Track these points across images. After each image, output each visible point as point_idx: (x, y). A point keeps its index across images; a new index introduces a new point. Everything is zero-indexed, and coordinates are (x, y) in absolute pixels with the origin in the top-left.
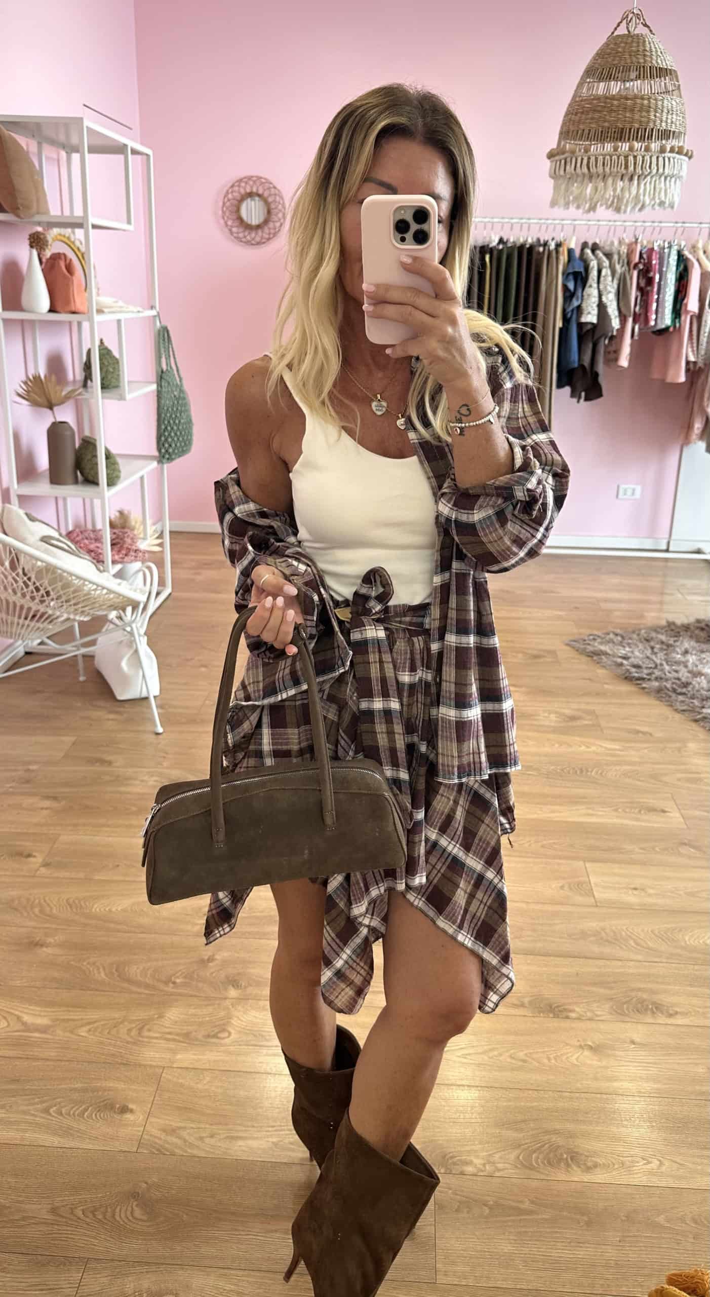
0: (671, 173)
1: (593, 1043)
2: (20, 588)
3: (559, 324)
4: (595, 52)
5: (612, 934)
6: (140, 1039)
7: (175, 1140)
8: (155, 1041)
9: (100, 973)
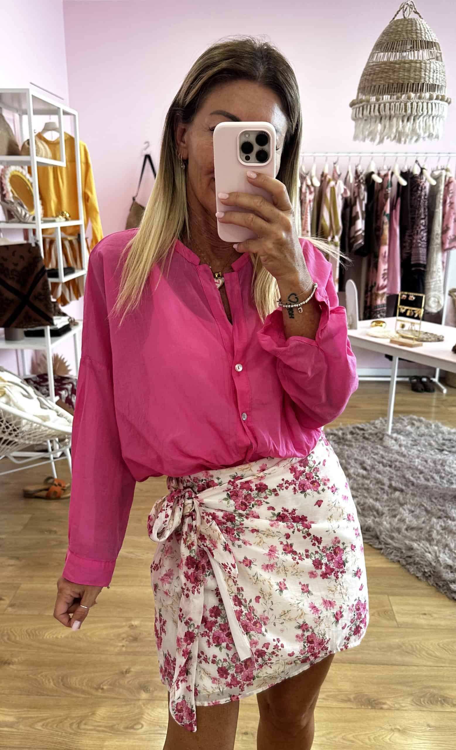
0: (437, 114)
1: (400, 726)
4: (382, 31)
5: (410, 647)
6: (79, 731)
8: (89, 732)
9: (50, 682)
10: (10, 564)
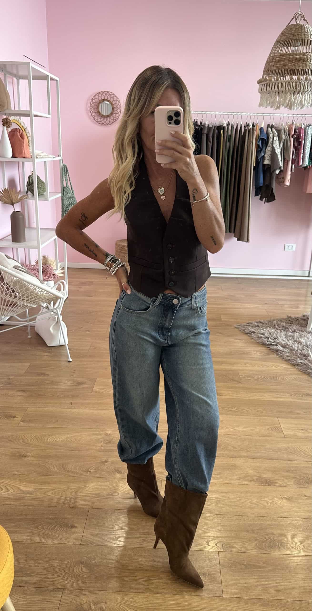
1: (288, 497)
2: (5, 290)
3: (254, 164)
4: (281, 32)
5: (293, 449)
6: (76, 496)
7: (97, 539)
8: (83, 497)
9: (54, 468)
10: (19, 395)
